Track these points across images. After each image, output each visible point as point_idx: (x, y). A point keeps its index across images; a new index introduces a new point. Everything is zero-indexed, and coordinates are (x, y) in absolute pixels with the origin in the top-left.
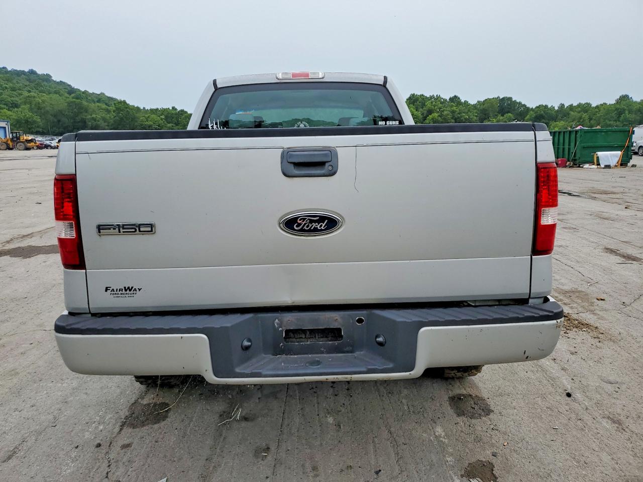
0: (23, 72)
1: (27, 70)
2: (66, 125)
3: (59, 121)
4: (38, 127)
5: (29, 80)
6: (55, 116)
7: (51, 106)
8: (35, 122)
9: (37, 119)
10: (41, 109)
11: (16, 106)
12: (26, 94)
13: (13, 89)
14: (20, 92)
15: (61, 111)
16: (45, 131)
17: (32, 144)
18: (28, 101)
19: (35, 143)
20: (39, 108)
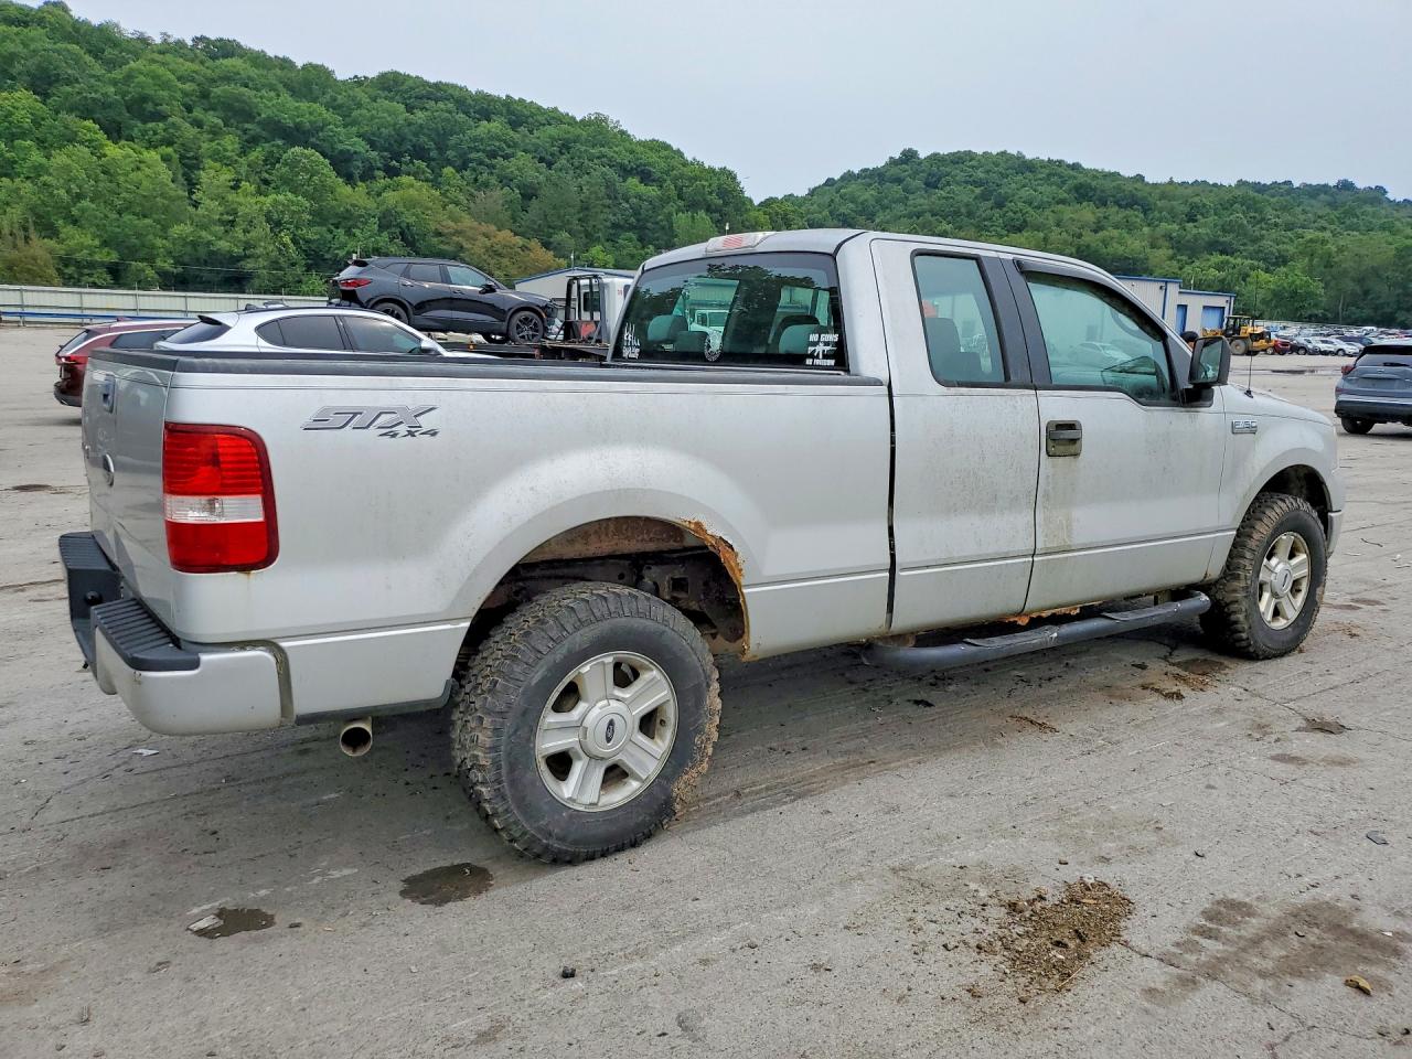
0: (1324, 188)
1: (1332, 183)
2: (1382, 301)
3: (1366, 293)
4: (1316, 305)
5: (1333, 205)
6: (1360, 280)
7: (1357, 258)
8: (1310, 294)
9: (1318, 288)
10: (1332, 266)
11: (1282, 260)
12: (1310, 234)
13: (1289, 227)
14: (1300, 231)
15: (1375, 271)
16: (1329, 315)
17: (1262, 343)
18: (1309, 251)
19: (1269, 340)
20: (1328, 265)
